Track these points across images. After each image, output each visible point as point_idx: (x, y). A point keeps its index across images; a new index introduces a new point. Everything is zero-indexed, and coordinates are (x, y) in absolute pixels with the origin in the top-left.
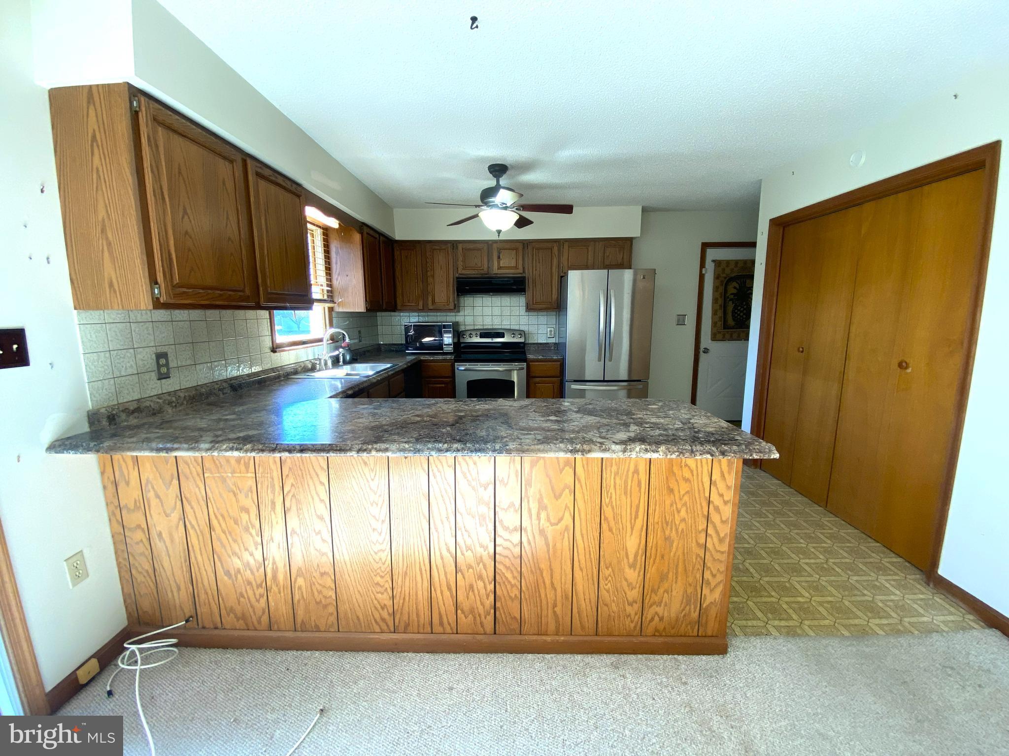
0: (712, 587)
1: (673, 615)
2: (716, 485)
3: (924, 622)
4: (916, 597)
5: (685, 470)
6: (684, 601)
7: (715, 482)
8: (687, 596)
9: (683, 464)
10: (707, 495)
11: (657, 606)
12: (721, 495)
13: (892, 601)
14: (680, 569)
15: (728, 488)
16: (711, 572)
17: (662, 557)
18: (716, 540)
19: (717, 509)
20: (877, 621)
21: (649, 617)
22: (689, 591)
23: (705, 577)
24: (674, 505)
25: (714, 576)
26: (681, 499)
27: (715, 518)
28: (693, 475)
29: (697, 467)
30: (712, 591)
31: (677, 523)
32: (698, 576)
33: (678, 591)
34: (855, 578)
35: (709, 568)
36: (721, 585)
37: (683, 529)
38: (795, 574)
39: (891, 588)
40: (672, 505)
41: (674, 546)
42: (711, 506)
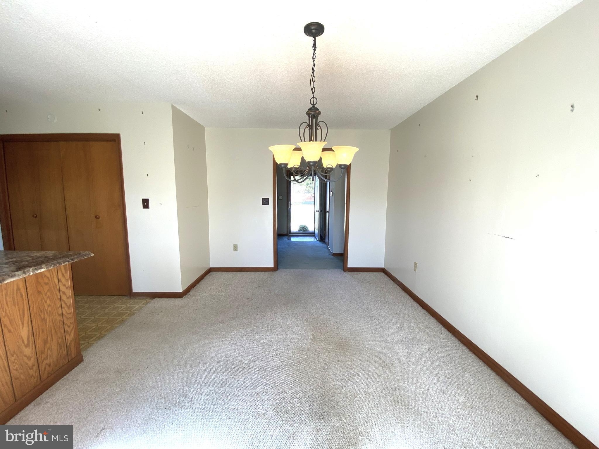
0: (70, 333)
1: (55, 359)
2: (61, 281)
3: (137, 308)
4: (130, 303)
5: (45, 279)
6: (59, 347)
7: (61, 280)
8: (59, 345)
9: (43, 276)
10: (58, 287)
11: (46, 360)
12: (64, 285)
13: (124, 308)
14: (53, 332)
15: (67, 280)
16: (68, 326)
17: (43, 331)
18: (66, 308)
19: (64, 293)
20: (124, 316)
21: (43, 369)
22: (60, 341)
23: (65, 329)
24: (43, 299)
25: (69, 327)
26: (46, 295)
27: (64, 298)
28: (49, 280)
29: (51, 275)
30: (70, 335)
31: (46, 308)
32: (62, 331)
33: (54, 345)
34: (107, 310)
35: (66, 324)
36: (73, 329)
37: (50, 310)
38: (83, 322)
39: (121, 305)
40: (42, 300)
41: (47, 322)
42: (61, 293)
